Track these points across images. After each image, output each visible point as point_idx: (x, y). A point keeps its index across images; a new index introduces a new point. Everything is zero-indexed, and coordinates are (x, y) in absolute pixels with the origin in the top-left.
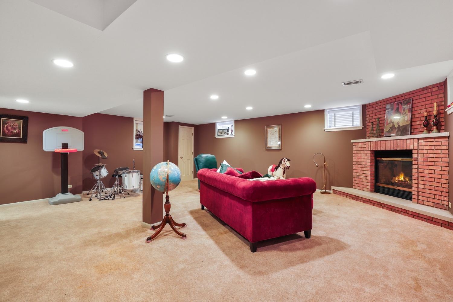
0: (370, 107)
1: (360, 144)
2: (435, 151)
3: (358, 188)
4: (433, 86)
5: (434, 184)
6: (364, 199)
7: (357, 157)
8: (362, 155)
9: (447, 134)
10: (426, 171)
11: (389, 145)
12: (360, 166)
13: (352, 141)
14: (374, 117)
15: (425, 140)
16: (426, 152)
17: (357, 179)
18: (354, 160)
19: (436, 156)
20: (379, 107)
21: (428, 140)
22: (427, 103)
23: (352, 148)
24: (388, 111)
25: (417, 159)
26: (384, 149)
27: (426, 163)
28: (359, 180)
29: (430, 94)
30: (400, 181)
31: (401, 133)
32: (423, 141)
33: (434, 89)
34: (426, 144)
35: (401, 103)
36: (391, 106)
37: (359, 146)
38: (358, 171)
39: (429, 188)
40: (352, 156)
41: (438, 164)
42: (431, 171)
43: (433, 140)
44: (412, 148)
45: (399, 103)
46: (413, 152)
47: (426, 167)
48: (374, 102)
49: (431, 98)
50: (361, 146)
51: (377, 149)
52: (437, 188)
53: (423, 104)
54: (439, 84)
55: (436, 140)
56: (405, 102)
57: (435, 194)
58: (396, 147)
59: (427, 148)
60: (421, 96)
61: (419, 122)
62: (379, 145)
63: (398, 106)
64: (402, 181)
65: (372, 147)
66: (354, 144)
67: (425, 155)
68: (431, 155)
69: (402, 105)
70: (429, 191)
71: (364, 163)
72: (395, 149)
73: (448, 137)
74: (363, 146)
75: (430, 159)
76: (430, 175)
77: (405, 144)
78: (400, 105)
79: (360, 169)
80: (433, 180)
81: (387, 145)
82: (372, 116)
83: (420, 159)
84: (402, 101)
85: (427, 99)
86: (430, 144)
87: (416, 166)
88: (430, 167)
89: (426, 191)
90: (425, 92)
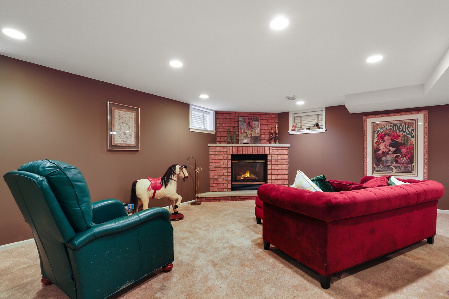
0: (221, 115)
1: (218, 148)
2: (282, 156)
3: (217, 190)
4: (273, 114)
5: (281, 176)
6: (243, 198)
7: (214, 161)
8: (221, 158)
9: (289, 145)
10: (277, 168)
11: (251, 150)
12: (218, 169)
13: (209, 145)
14: (225, 125)
15: (276, 148)
16: (276, 156)
17: (215, 182)
18: (211, 164)
19: (282, 158)
20: (231, 117)
21: (278, 148)
22: (268, 123)
23: (209, 152)
24: (241, 123)
25: (271, 161)
26: (246, 153)
27: (277, 163)
28: (217, 183)
29: (270, 119)
30: (246, 178)
31: (254, 141)
32: (274, 149)
33: (273, 116)
34: (277, 150)
35: (251, 119)
36: (243, 119)
37: (217, 150)
38: (216, 174)
39: (278, 179)
40: (209, 160)
41: (283, 163)
42: (279, 168)
43: (280, 148)
44: (268, 153)
45: (250, 119)
46: (269, 156)
47: (277, 165)
48: (226, 112)
49: (271, 121)
50: (219, 150)
51: (239, 153)
52: (282, 178)
53: (266, 123)
54: (276, 114)
55: (282, 148)
56: (255, 119)
57: (281, 182)
58: (257, 152)
59: (277, 153)
60: (265, 118)
61: (263, 135)
62: (241, 150)
63: (249, 121)
64: (248, 177)
65: (234, 152)
66: (210, 148)
67: (276, 158)
68: (279, 158)
69: (252, 121)
70: (278, 181)
71: (224, 166)
72: (256, 153)
73: (289, 147)
74: (222, 150)
75: (279, 161)
76: (279, 171)
77: (263, 150)
78: (251, 120)
79: (219, 172)
80: (280, 173)
81: (249, 150)
82: (224, 124)
83: (273, 161)
84: (252, 118)
85: (269, 121)
86: (279, 151)
87: (270, 166)
88: (279, 166)
89: (277, 181)
90: (267, 116)
